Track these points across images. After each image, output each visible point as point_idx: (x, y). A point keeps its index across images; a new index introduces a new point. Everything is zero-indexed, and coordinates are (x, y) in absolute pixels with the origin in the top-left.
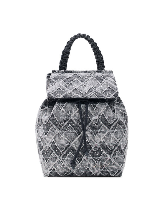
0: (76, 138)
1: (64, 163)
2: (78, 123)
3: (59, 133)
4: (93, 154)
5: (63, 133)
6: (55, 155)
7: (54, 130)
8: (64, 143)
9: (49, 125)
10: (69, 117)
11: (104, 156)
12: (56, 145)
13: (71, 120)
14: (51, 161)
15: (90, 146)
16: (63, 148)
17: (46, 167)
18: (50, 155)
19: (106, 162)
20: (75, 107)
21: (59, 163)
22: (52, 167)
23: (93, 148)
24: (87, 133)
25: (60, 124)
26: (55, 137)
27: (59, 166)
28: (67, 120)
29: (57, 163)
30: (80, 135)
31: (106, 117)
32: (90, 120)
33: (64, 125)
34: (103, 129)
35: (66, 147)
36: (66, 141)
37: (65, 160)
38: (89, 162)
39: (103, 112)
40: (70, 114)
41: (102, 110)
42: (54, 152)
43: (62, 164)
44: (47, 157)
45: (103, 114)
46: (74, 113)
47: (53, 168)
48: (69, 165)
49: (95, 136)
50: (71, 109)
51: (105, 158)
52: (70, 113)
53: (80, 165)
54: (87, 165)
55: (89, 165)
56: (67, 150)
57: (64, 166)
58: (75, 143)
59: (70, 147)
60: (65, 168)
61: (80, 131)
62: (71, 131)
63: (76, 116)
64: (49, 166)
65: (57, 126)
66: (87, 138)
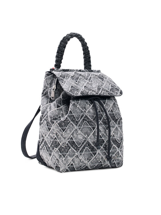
0: (91, 133)
1: (81, 158)
2: (92, 119)
3: (76, 129)
4: (105, 147)
5: (80, 129)
6: (73, 151)
7: (71, 126)
8: (81, 138)
9: (67, 122)
10: (84, 113)
11: (114, 149)
12: (74, 140)
13: (86, 116)
14: (68, 157)
15: (103, 140)
16: (80, 143)
17: (64, 163)
18: (68, 151)
19: (115, 154)
20: (88, 104)
21: (77, 158)
22: (70, 162)
23: (105, 142)
24: (100, 128)
25: (77, 120)
26: (73, 132)
27: (77, 161)
28: (82, 116)
29: (75, 158)
30: (94, 130)
31: (114, 113)
32: (102, 116)
33: (80, 121)
34: (112, 124)
35: (83, 142)
36: (83, 137)
37: (82, 155)
38: (102, 155)
39: (112, 108)
40: (85, 111)
41: (111, 106)
42: (72, 148)
43: (80, 158)
44: (65, 154)
45: (112, 110)
46: (88, 110)
47: (71, 164)
48: (85, 160)
49: (107, 130)
50: (85, 106)
51: (115, 151)
52: (84, 109)
53: (94, 159)
54: (101, 158)
55: (102, 158)
56: (83, 145)
57: (82, 161)
58: (90, 138)
59: (86, 142)
60: (81, 162)
61: (94, 126)
62: (86, 126)
63: (90, 112)
64: (67, 162)
65: (74, 123)
66: (100, 133)
